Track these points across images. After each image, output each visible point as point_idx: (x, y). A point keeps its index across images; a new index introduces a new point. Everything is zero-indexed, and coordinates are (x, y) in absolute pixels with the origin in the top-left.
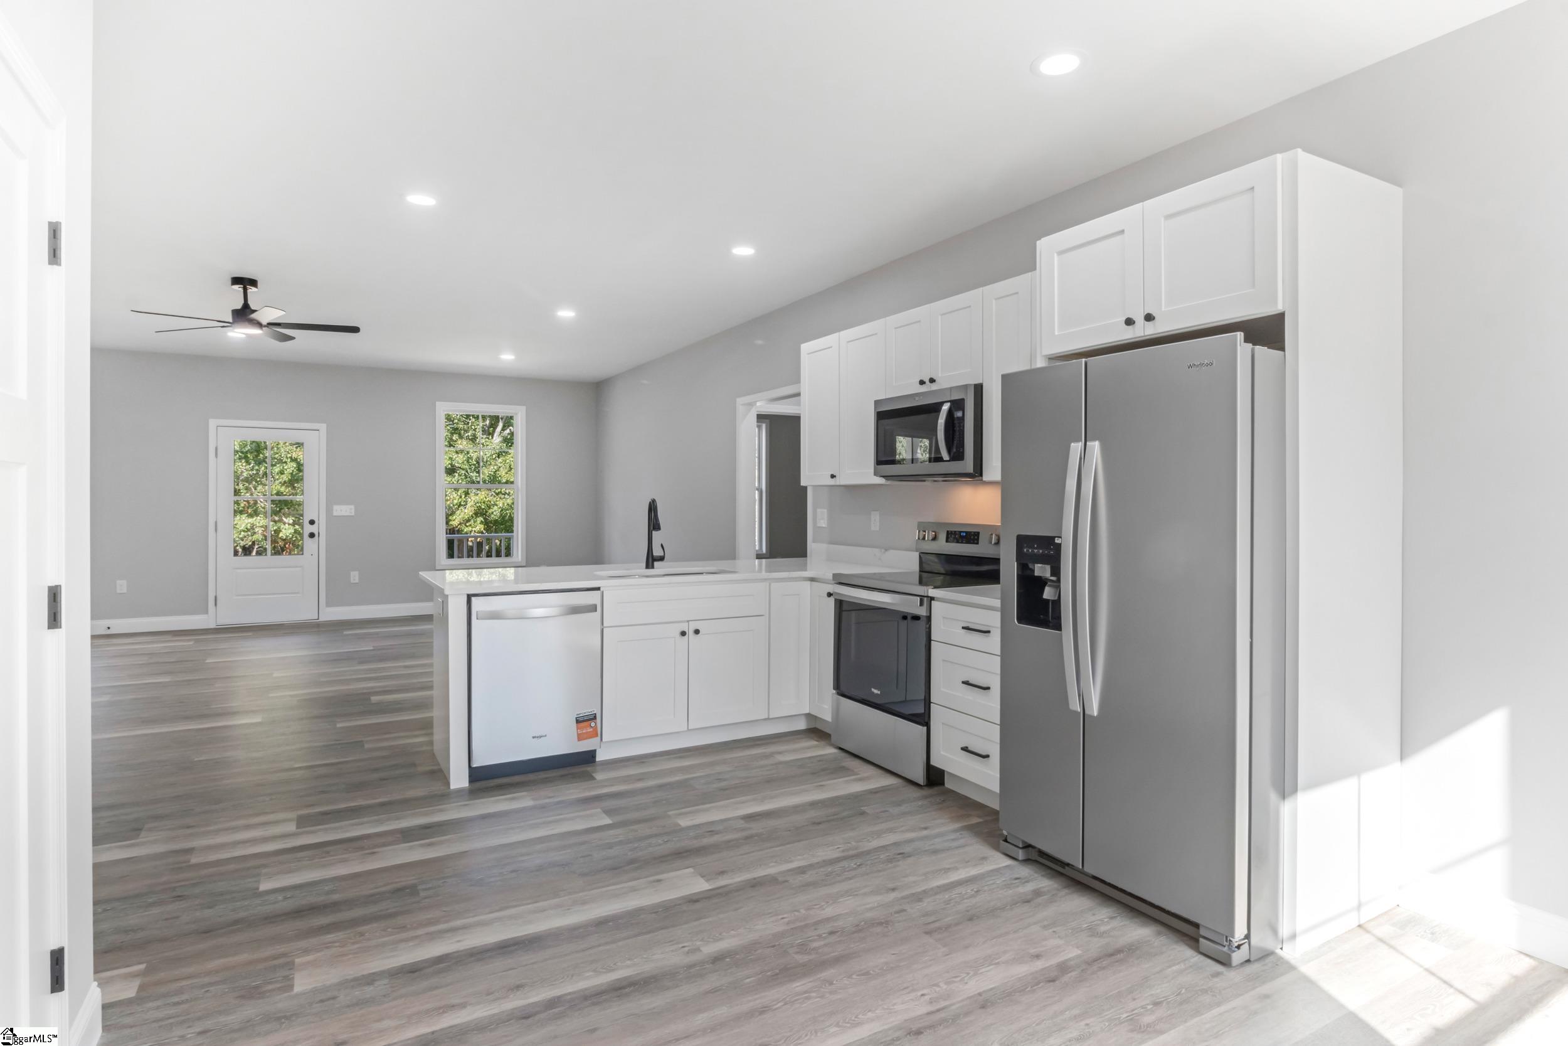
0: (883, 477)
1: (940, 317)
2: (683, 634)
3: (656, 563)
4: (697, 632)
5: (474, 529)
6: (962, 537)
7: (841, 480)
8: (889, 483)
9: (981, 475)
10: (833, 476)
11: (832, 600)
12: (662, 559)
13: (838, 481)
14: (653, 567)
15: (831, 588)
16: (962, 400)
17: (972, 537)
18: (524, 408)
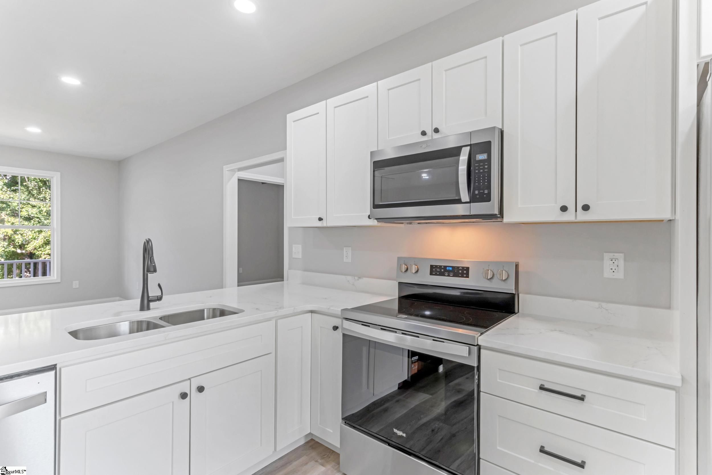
0: (376, 219)
1: (444, 72)
2: (184, 396)
3: (152, 304)
4: (201, 389)
5: (43, 253)
6: (449, 271)
7: (328, 223)
8: (380, 224)
9: (502, 216)
10: (320, 219)
11: (338, 335)
12: (159, 299)
13: (323, 224)
14: (148, 308)
15: (337, 322)
16: (489, 143)
17: (460, 272)
18: (59, 174)
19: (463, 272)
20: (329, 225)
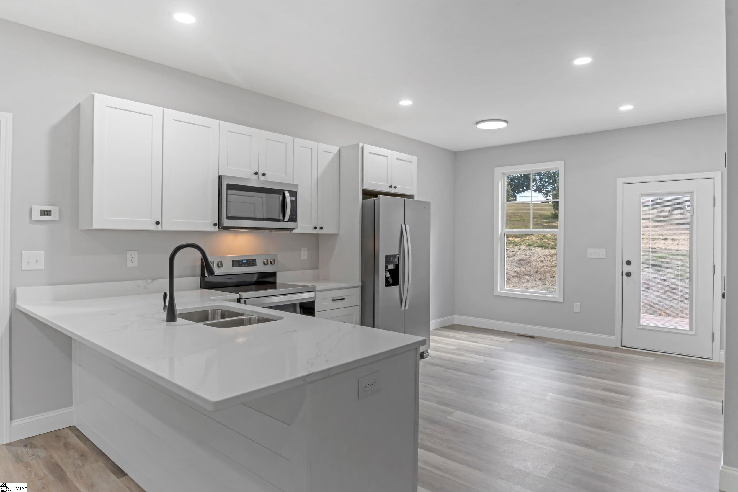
6: (244, 263)
10: (158, 223)
16: (296, 192)
19: (252, 263)
20: (165, 228)
